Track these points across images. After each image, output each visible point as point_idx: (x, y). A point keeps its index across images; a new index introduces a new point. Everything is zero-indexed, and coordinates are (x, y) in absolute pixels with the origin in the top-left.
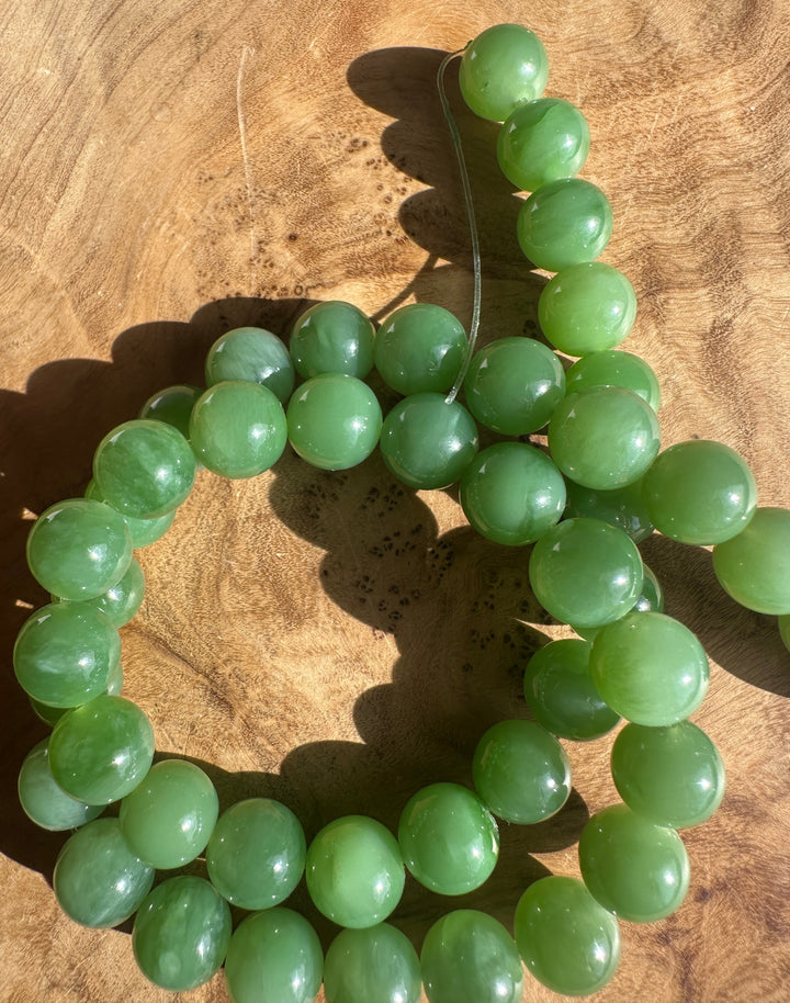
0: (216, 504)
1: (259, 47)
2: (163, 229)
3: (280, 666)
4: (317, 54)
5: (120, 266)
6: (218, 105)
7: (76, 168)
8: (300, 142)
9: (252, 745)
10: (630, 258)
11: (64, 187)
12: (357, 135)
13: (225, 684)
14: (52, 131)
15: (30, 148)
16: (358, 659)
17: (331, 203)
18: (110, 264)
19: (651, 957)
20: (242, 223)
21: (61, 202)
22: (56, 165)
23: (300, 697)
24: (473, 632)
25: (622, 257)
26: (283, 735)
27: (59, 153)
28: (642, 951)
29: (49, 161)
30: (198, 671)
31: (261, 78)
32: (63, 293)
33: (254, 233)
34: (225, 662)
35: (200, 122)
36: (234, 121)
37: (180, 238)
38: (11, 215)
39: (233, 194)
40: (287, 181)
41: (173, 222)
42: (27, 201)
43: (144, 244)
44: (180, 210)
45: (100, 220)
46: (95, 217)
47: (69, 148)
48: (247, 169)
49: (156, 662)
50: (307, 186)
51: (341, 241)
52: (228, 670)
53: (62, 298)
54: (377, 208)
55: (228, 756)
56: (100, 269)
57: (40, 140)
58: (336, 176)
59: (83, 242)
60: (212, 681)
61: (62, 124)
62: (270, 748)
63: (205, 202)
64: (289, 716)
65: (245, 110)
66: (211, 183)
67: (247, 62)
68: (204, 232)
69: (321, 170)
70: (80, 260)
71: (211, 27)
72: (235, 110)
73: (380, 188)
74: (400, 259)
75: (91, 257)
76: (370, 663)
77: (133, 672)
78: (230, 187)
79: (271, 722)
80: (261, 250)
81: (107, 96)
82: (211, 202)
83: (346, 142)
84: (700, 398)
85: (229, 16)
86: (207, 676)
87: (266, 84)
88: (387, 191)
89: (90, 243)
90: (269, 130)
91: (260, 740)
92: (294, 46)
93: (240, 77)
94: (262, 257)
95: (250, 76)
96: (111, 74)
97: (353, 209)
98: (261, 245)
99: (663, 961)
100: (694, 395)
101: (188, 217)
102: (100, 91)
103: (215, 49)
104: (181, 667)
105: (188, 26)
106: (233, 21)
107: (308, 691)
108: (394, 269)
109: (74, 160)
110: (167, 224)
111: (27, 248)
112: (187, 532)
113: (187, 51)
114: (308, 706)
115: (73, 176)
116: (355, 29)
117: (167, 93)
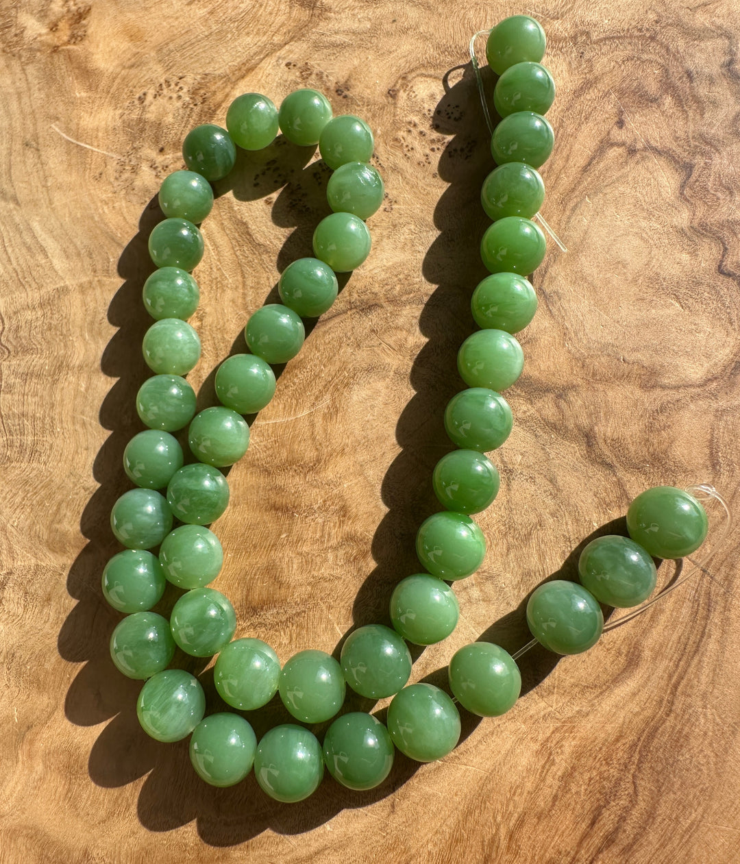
0: (265, 257)
1: (58, 119)
2: (106, 211)
3: (371, 267)
4: (84, 94)
5: (107, 242)
6: (68, 153)
7: (39, 240)
8: (119, 123)
9: (404, 304)
10: (291, 8)
11: (43, 250)
12: (137, 96)
13: (362, 302)
14: (10, 241)
15: (9, 258)
16: (395, 226)
17: (160, 124)
18: (102, 247)
19: (637, 163)
20: (135, 170)
21: (49, 255)
22: (29, 249)
23: (394, 267)
24: (419, 164)
25: (288, 10)
26: (409, 285)
27: (24, 243)
28: (632, 165)
29: (24, 251)
30: (345, 312)
31: (73, 126)
32: (96, 279)
33: (145, 167)
34: (350, 295)
35: (69, 165)
36: (82, 149)
37: (116, 205)
38: (34, 285)
39: (118, 167)
40: (133, 138)
41: (107, 204)
42: (34, 273)
43: (105, 224)
44: (104, 197)
45: (75, 240)
46: (72, 242)
47: (26, 237)
48: (110, 154)
49: (325, 332)
50: (142, 130)
51: (181, 129)
52: (355, 296)
53: (99, 281)
54: (179, 104)
55: (402, 320)
56: (100, 253)
57: (10, 250)
58: (148, 116)
59: (79, 254)
60: (356, 308)
61: (11, 234)
62: (412, 295)
63: (110, 183)
64: (401, 276)
65: (81, 141)
66: (104, 175)
67: (60, 128)
68: (124, 192)
69: (140, 120)
70: (87, 261)
71: (28, 136)
72: (78, 145)
73: (171, 98)
74: (212, 106)
75: (90, 255)
76: (401, 221)
77: (322, 348)
78: (112, 167)
79: (398, 288)
80: (155, 168)
81: (18, 204)
82: (112, 180)
83: (137, 102)
84: (378, 11)
85: (31, 125)
86: (351, 309)
87: (78, 124)
88: (175, 96)
89: (83, 252)
90: (100, 134)
91: (404, 298)
92: (72, 103)
93: (64, 135)
94: (159, 169)
95: (68, 130)
96: (9, 196)
97: (171, 116)
98: (153, 167)
99: (643, 158)
100: (374, 12)
101: (110, 195)
102: (12, 206)
103: (41, 140)
104: (337, 320)
105: (18, 146)
106: (35, 124)
107: (396, 260)
108: (215, 111)
109: (34, 237)
110: (105, 207)
111: (58, 286)
112: (268, 279)
113: (30, 154)
114: (402, 264)
115: (43, 243)
116: (88, 71)
117: (41, 173)
